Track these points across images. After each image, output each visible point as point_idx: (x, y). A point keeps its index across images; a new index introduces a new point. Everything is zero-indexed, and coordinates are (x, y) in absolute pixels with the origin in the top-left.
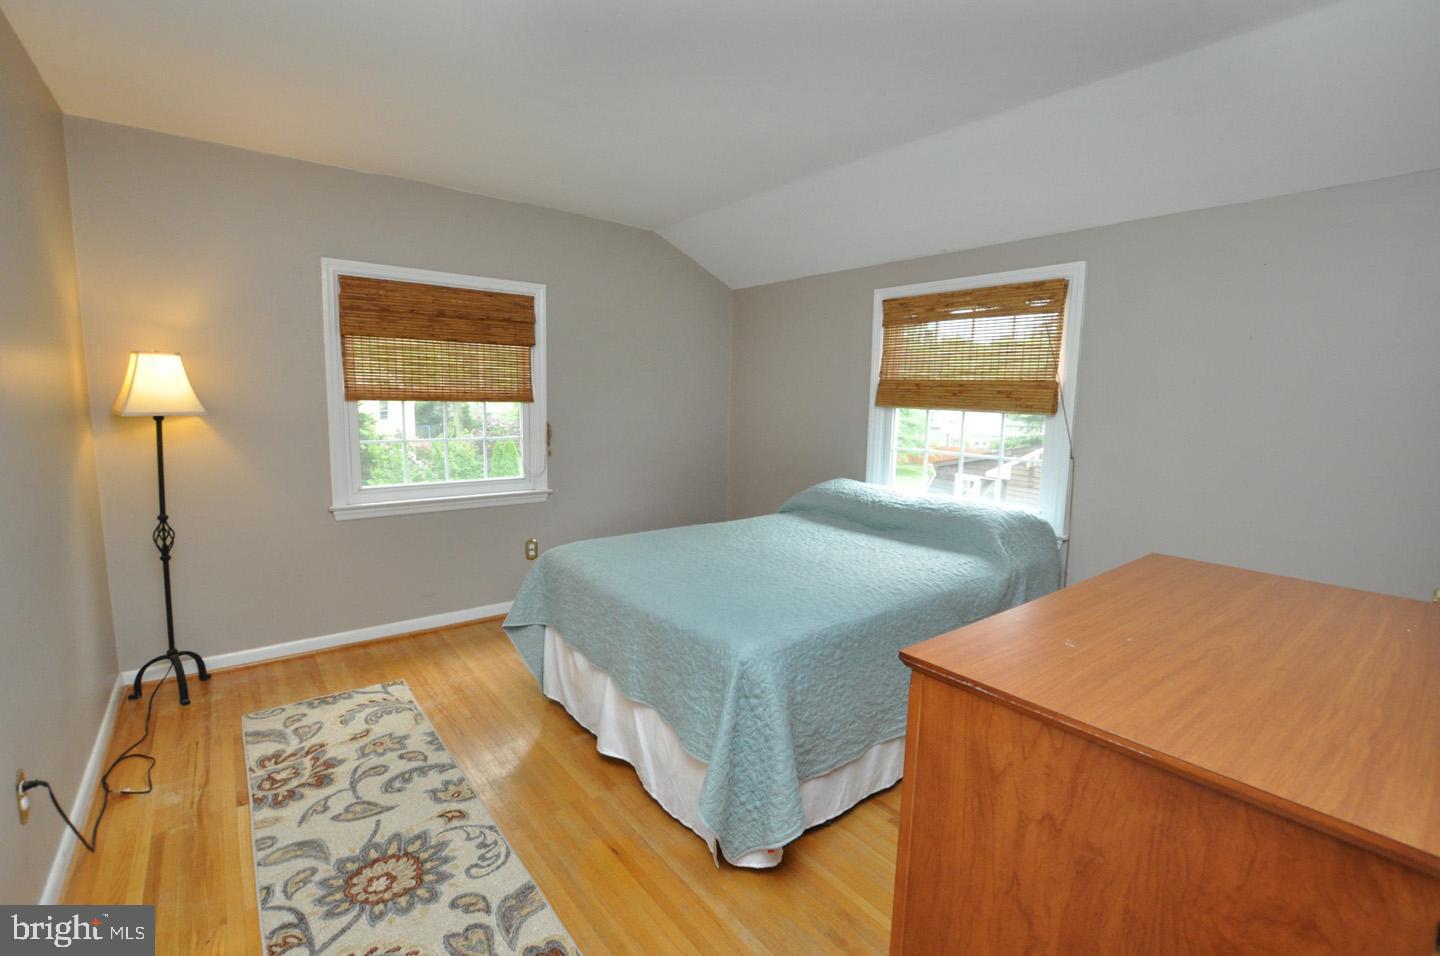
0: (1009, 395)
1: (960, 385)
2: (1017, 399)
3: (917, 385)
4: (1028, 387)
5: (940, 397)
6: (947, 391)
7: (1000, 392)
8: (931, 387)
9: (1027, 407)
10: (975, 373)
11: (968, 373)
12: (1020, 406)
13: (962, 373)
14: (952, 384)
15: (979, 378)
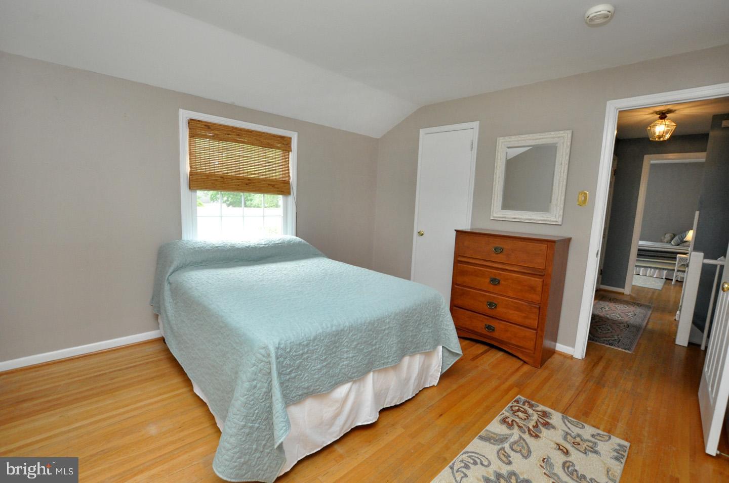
0: (273, 186)
1: (249, 180)
2: (278, 188)
3: (222, 177)
4: (281, 183)
5: (238, 185)
6: (242, 183)
7: (269, 185)
8: (232, 179)
9: (282, 191)
10: (255, 174)
11: (251, 174)
12: (279, 191)
13: (248, 173)
14: (243, 179)
15: (256, 176)
